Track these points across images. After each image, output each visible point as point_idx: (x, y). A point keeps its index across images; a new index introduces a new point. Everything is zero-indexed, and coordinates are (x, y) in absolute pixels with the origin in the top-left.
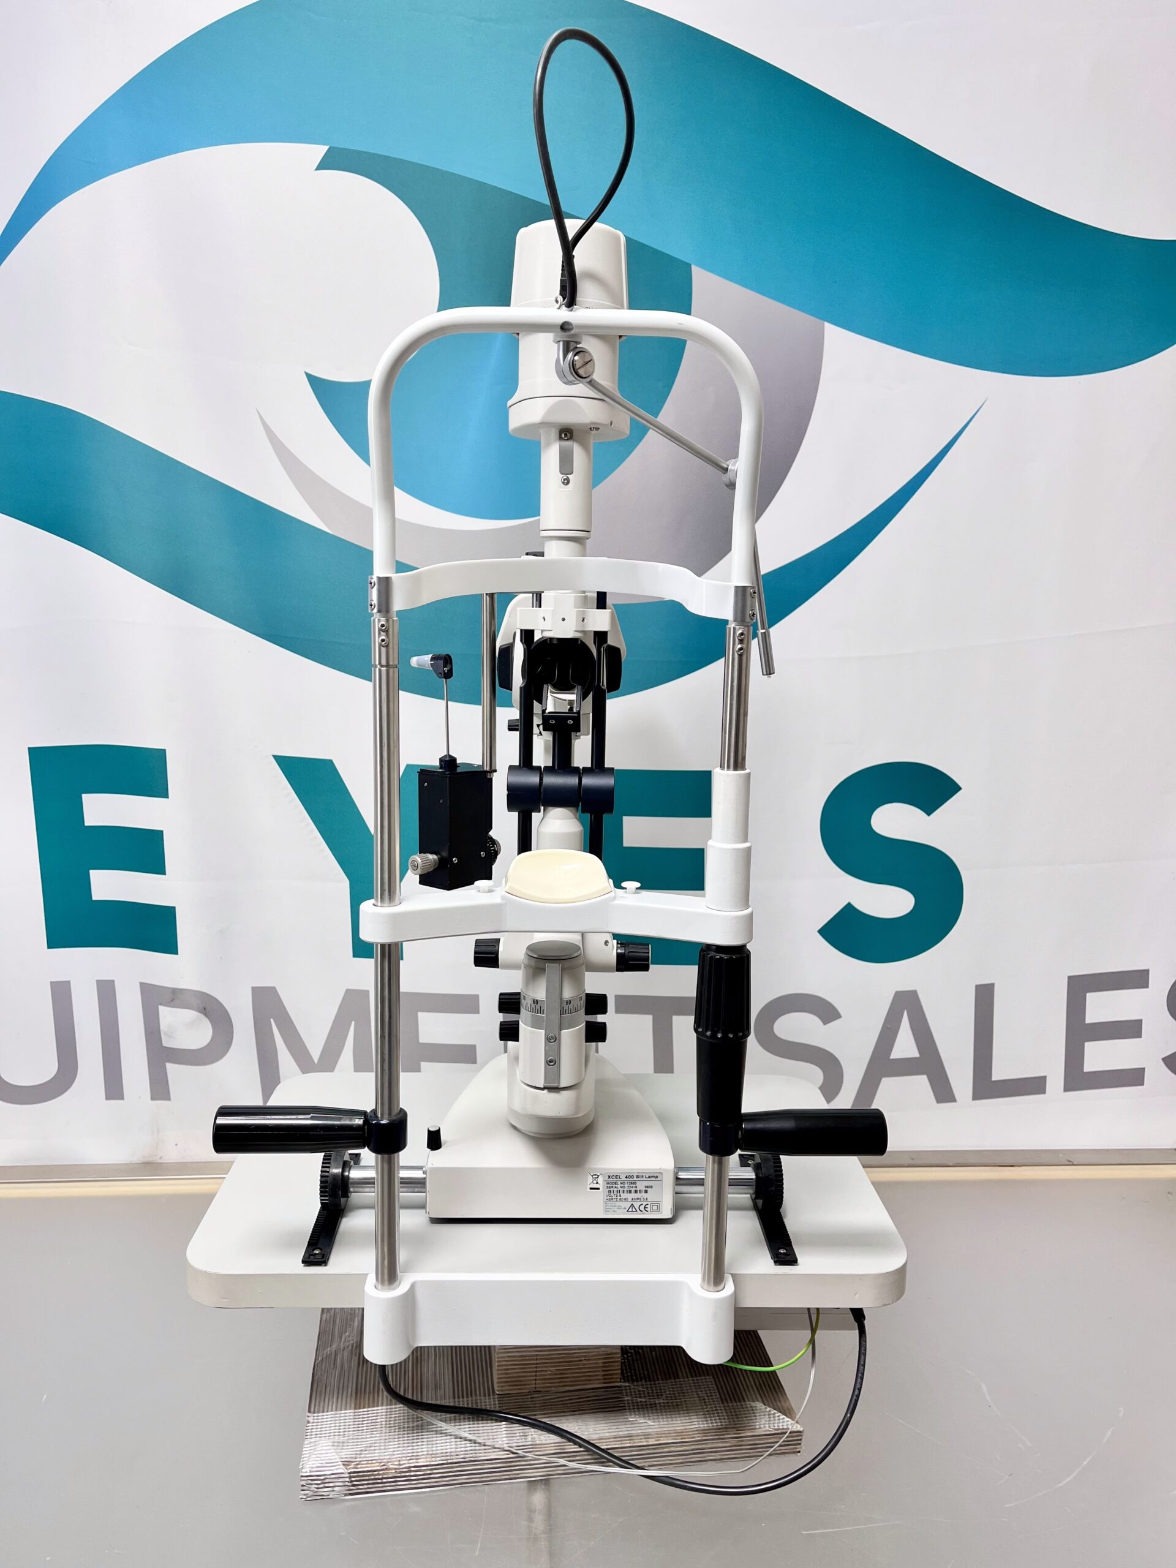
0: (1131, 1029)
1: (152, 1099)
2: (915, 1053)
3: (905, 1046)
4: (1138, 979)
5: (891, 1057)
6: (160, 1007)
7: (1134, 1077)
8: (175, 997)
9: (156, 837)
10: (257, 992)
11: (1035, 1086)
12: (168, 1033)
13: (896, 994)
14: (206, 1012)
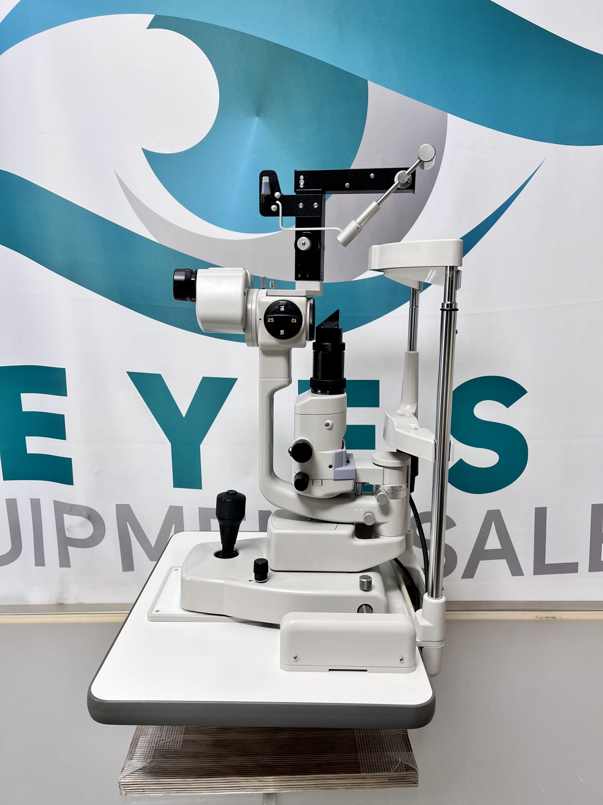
1: (61, 566)
2: (499, 546)
3: (492, 543)
5: (485, 549)
6: (64, 514)
8: (73, 509)
9: (60, 418)
10: (119, 507)
11: (572, 568)
12: (68, 530)
13: (488, 511)
14: (89, 518)
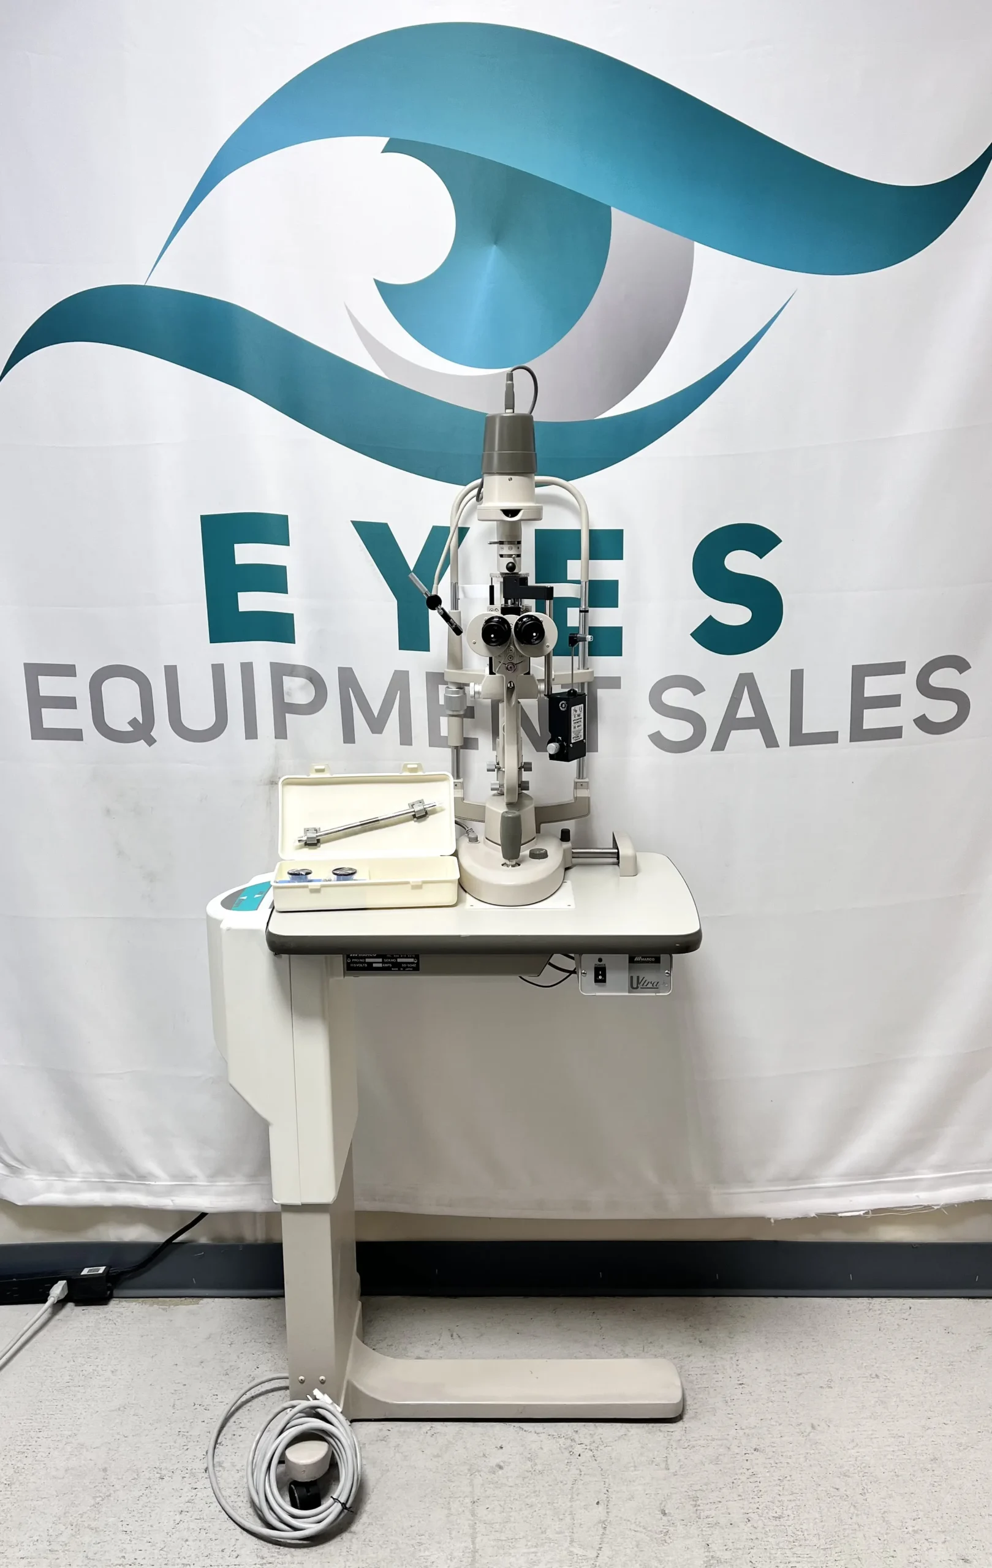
0: (893, 701)
1: (276, 738)
2: (752, 714)
3: (746, 710)
4: (897, 668)
5: (738, 716)
6: (284, 677)
7: (894, 733)
8: (292, 670)
9: (282, 570)
10: (342, 671)
11: (830, 738)
12: (288, 694)
13: (740, 674)
14: (311, 680)
